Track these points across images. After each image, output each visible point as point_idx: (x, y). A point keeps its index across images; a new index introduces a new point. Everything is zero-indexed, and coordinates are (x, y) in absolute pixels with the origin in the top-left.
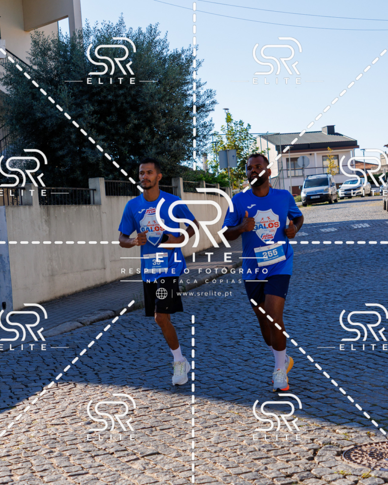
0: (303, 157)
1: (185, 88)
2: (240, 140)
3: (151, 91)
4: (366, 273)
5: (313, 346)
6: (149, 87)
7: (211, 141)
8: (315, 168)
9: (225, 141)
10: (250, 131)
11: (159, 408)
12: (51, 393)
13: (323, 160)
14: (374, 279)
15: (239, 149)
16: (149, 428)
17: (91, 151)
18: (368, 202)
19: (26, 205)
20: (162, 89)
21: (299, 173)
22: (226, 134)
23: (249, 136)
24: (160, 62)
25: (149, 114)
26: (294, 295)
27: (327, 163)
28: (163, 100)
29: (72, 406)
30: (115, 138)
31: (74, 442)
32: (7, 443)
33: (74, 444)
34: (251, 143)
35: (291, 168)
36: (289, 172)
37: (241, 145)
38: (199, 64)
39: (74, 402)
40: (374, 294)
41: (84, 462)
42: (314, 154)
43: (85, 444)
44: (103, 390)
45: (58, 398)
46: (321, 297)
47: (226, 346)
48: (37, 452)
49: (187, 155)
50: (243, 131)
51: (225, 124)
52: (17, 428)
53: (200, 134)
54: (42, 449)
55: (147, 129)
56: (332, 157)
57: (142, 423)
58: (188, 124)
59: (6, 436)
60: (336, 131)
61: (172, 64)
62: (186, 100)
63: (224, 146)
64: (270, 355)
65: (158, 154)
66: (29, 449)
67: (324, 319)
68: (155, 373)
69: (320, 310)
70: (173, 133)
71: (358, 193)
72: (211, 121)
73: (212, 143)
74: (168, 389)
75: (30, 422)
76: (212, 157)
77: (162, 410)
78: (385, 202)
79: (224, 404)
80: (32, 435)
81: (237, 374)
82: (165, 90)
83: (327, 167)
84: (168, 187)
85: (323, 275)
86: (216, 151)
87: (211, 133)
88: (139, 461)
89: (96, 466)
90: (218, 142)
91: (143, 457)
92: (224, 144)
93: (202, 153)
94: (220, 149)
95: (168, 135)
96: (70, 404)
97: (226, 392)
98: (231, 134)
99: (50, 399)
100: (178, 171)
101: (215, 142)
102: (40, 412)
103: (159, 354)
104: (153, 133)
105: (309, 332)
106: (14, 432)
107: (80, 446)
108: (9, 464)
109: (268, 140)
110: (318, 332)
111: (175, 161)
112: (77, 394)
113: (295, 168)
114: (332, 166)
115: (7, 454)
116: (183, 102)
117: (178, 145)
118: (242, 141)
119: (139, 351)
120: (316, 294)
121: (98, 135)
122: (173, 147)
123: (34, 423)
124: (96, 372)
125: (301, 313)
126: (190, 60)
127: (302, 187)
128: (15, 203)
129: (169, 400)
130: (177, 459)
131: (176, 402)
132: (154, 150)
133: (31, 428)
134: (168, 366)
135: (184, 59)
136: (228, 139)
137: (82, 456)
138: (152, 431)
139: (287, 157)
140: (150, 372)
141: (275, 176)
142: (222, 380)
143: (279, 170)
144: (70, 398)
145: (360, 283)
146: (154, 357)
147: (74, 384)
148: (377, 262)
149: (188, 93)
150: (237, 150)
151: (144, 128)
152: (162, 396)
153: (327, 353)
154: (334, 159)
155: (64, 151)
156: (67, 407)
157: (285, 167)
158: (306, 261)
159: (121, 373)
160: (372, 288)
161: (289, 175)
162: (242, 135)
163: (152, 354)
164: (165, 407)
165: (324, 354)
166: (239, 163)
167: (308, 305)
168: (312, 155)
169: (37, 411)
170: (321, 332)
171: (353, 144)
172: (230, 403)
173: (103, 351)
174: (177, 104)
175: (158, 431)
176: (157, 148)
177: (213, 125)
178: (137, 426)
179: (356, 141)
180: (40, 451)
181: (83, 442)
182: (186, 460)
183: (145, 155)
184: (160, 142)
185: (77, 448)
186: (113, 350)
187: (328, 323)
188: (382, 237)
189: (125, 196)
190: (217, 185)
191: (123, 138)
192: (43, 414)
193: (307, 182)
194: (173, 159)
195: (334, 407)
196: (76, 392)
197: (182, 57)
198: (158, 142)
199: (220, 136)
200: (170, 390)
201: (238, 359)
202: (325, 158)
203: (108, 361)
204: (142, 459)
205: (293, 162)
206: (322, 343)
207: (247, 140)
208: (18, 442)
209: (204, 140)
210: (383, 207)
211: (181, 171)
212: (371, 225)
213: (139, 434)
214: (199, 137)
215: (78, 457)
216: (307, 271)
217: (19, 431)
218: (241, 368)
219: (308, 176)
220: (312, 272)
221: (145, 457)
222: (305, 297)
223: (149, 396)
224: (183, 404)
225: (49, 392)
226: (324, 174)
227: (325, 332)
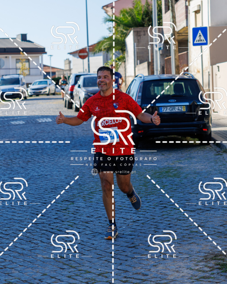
4: (46, 160)
8: (10, 69)
13: (17, 62)
14: (52, 166)
18: (53, 100)
27: (19, 65)
40: (51, 179)
42: (9, 57)
56: (24, 60)
71: (44, 92)
78: (66, 101)
83: (20, 69)
85: (10, 162)
110: (2, 210)
114: (23, 68)
145: (40, 169)
148: (56, 151)
153: (9, 229)
154: (26, 62)
160: (50, 173)
165: (6, 230)
168: (7, 58)
171: (42, 51)
179: (44, 49)
188: (61, 130)
193: (2, 81)
195: (10, 276)
202: (18, 61)
206: (4, 220)
210: (64, 105)
212: (54, 120)
219: (3, 76)
226: (17, 74)
227: (7, 211)
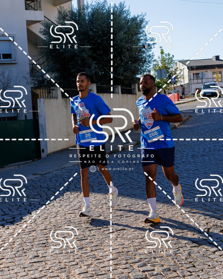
0: (202, 73)
1: (139, 36)
2: (168, 63)
3: (121, 38)
5: (207, 174)
6: (120, 36)
7: (153, 64)
8: (209, 78)
9: (160, 65)
10: (174, 59)
11: (125, 205)
12: (68, 197)
13: (213, 74)
15: (168, 68)
16: (120, 216)
17: (89, 70)
19: (55, 98)
20: (127, 36)
21: (200, 81)
22: (161, 60)
23: (173, 61)
24: (126, 22)
25: (120, 50)
26: (197, 147)
27: (215, 76)
28: (127, 42)
29: (79, 204)
30: (102, 62)
31: (80, 223)
32: (45, 223)
33: (80, 224)
34: (174, 65)
35: (196, 78)
36: (194, 81)
37: (169, 66)
38: (147, 23)
39: (80, 202)
41: (85, 233)
42: (208, 71)
43: (86, 224)
44: (95, 196)
45: (71, 199)
46: (212, 147)
47: (160, 173)
48: (60, 228)
49: (140, 71)
50: (170, 59)
51: (160, 55)
52: (50, 215)
53: (147, 60)
54: (63, 226)
55: (119, 58)
56: (218, 72)
57: (116, 213)
58: (140, 55)
59: (44, 219)
60: (220, 59)
61: (132, 23)
62: (140, 42)
63: (159, 67)
64: (184, 178)
65: (124, 71)
66: (56, 226)
67: (213, 159)
68: (123, 187)
69: (211, 154)
70: (132, 60)
72: (153, 53)
73: (153, 65)
74: (130, 195)
75: (57, 212)
76: (153, 73)
77: (126, 206)
79: (159, 204)
80: (58, 219)
81: (167, 188)
82: (128, 37)
83: (215, 78)
84: (130, 89)
85: (213, 136)
86: (155, 70)
87: (153, 60)
88: (114, 233)
89: (92, 235)
90: (156, 65)
91: (116, 231)
92: (160, 66)
93: (148, 71)
94: (157, 69)
95: (130, 61)
96: (78, 203)
97: (161, 198)
98: (163, 60)
99: (67, 200)
100: (135, 80)
101: (155, 65)
102: (62, 207)
103: (125, 177)
104: (122, 60)
105: (205, 166)
106: (48, 217)
107: (83, 225)
108: (46, 234)
109: (183, 63)
110: (210, 166)
111: (133, 75)
112: (81, 198)
113: (197, 78)
114: (218, 77)
115: (45, 228)
116: (138, 43)
117: (135, 66)
118: (169, 64)
119: (114, 175)
120: (209, 146)
121: (93, 61)
122: (132, 67)
123: (59, 212)
124: (91, 186)
125: (201, 156)
126: (142, 21)
127: (201, 89)
128: (49, 97)
129: (130, 201)
130: (134, 232)
131: (134, 202)
132: (122, 69)
133: (58, 215)
134: (129, 184)
135: (139, 20)
136: (162, 63)
137: (84, 230)
138: (121, 218)
139: (194, 73)
140: (120, 186)
141: (187, 83)
142: (158, 191)
143: (189, 80)
144: (78, 200)
146: (122, 179)
147: (80, 192)
149: (141, 38)
150: (166, 69)
151: (117, 58)
152: (126, 199)
154: (219, 73)
155: (75, 70)
156: (76, 204)
157: (192, 78)
158: (204, 128)
159: (105, 187)
161: (195, 82)
162: (169, 61)
163: (121, 177)
164: (128, 205)
166: (167, 76)
167: (205, 152)
169: (61, 206)
170: (211, 166)
172: (162, 203)
173: (95, 175)
174: (135, 45)
175: (124, 218)
176: (124, 68)
177: (154, 56)
178: (113, 215)
180: (62, 227)
181: (85, 223)
182: (139, 233)
183: (118, 72)
184: (126, 65)
185: (82, 226)
186: (101, 175)
187: (216, 162)
189: (107, 94)
190: (156, 88)
191: (106, 63)
192: (64, 208)
193: (204, 86)
194: (133, 74)
196: (81, 196)
197: (138, 19)
198: (125, 65)
199: (157, 61)
200: (131, 196)
201: (167, 180)
202: (214, 73)
203: (98, 181)
204: (116, 232)
205: (196, 76)
207: (172, 64)
208: (51, 222)
209: (149, 64)
211: (137, 80)
213: (114, 219)
214: (146, 62)
215: (82, 230)
216: (204, 133)
217: (51, 217)
218: (168, 185)
219: (205, 83)
220: (207, 134)
221: (118, 231)
222: (203, 147)
223: (119, 199)
224: (138, 203)
225: (67, 196)
226: (213, 82)
227: (214, 166)
